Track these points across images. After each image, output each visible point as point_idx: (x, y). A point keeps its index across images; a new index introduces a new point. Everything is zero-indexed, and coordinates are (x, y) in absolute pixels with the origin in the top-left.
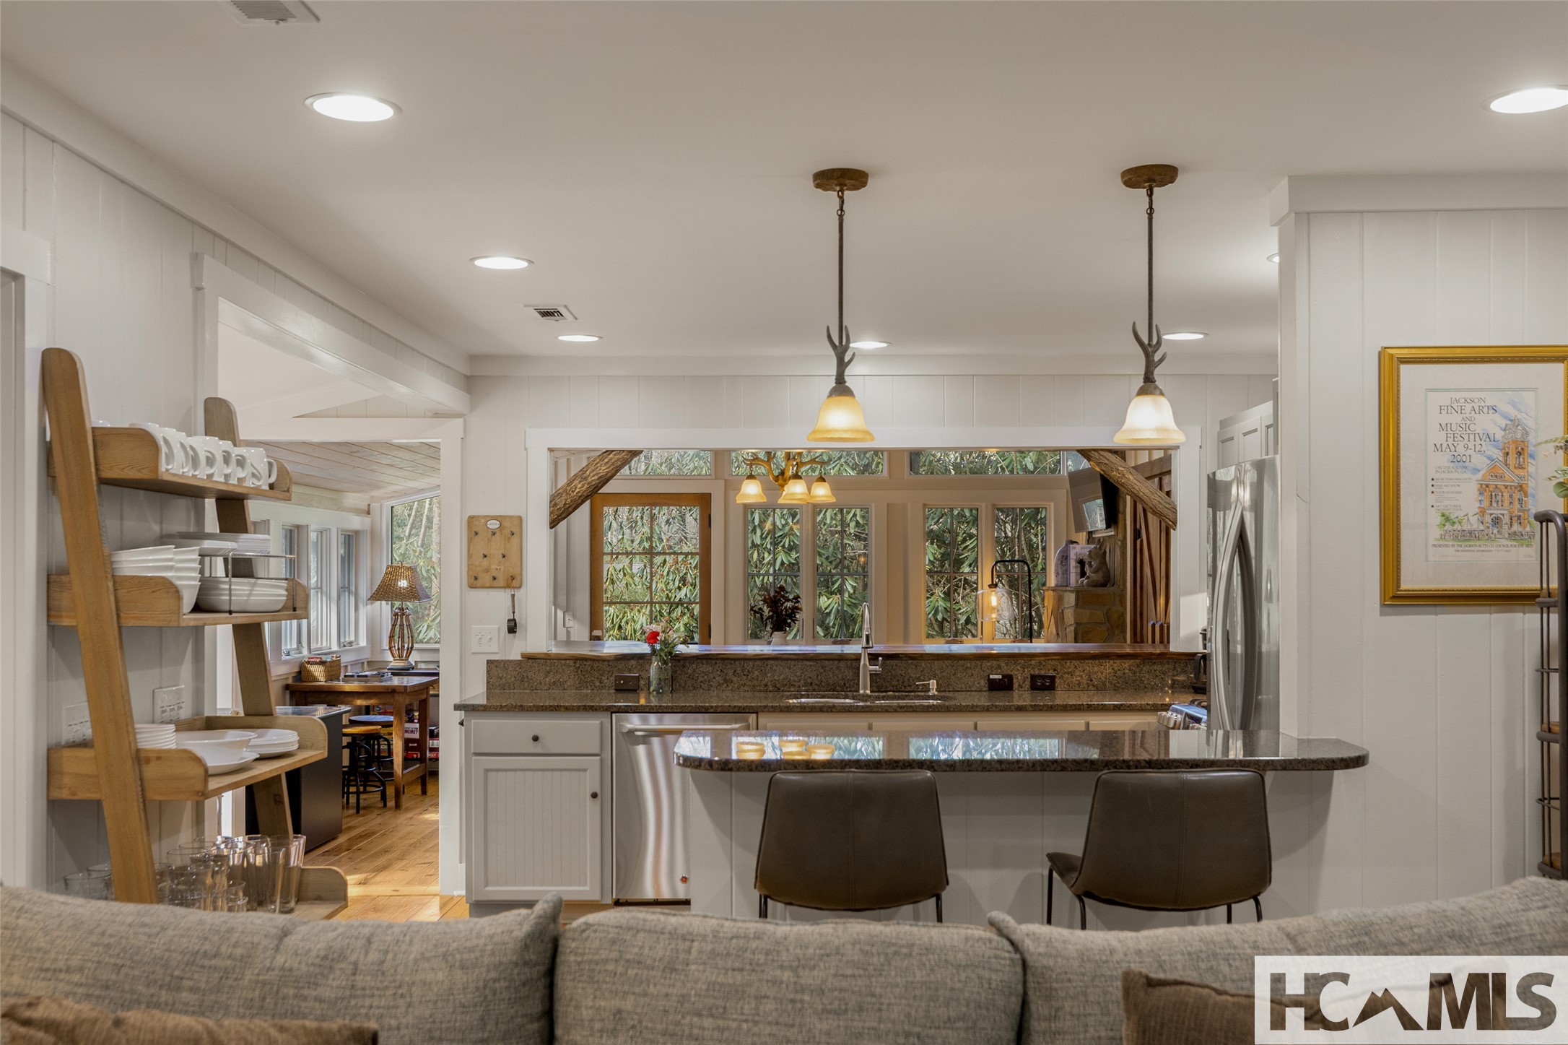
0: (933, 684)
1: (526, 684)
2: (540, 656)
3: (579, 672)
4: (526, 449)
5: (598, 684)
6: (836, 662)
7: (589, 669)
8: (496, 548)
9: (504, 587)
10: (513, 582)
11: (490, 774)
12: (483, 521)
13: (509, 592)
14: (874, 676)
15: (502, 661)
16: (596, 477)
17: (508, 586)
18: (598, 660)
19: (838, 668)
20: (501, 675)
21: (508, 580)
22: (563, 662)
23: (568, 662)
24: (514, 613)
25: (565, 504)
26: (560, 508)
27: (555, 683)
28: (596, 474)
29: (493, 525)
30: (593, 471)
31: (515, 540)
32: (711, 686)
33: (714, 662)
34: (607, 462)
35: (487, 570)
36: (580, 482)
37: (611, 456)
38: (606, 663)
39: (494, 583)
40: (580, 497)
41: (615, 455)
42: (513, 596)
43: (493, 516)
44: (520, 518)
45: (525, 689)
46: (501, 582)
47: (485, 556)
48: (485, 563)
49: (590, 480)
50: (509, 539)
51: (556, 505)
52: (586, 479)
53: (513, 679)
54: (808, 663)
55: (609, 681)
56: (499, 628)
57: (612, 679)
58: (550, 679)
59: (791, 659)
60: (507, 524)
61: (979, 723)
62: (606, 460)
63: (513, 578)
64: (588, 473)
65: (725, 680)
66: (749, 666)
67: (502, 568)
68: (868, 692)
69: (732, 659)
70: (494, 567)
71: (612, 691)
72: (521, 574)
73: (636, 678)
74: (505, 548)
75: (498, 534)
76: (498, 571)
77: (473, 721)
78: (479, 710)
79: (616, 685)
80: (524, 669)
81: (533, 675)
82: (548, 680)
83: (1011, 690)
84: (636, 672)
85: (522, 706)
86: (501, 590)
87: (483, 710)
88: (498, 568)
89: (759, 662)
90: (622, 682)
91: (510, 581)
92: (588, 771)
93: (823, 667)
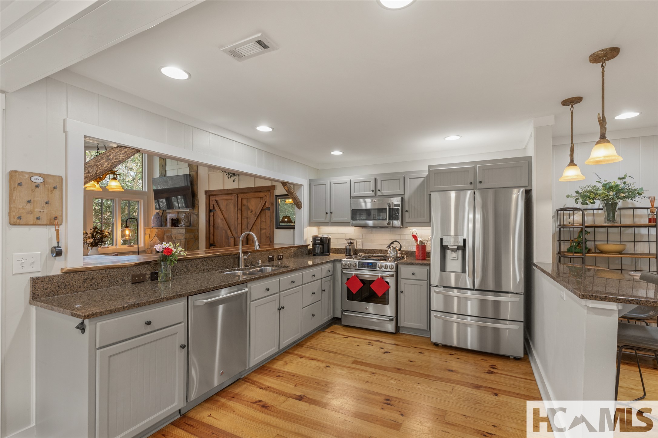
0: (260, 261)
1: (68, 290)
2: (79, 270)
3: (109, 276)
4: (65, 131)
5: (121, 282)
6: (228, 256)
7: (115, 274)
8: (40, 196)
9: (46, 225)
10: (55, 221)
11: (112, 358)
12: (27, 176)
13: (53, 229)
14: (245, 259)
15: (47, 277)
16: (117, 160)
17: (51, 224)
18: (121, 268)
19: (229, 258)
20: (46, 287)
21: (50, 220)
22: (97, 271)
23: (101, 271)
24: (58, 242)
25: (96, 173)
26: (92, 175)
27: (91, 285)
28: (117, 159)
29: (37, 180)
30: (115, 156)
31: (56, 192)
32: (181, 273)
33: (183, 261)
34: (124, 153)
35: (31, 212)
36: (106, 161)
37: (126, 150)
38: (126, 269)
39: (37, 222)
40: (106, 170)
41: (128, 150)
42: (58, 231)
43: (37, 174)
44: (61, 178)
45: (68, 293)
46: (45, 220)
47: (29, 202)
48: (29, 207)
49: (113, 161)
50: (51, 191)
51: (89, 172)
52: (110, 160)
53: (57, 288)
54: (219, 258)
55: (128, 279)
56: (41, 254)
57: (130, 277)
58: (88, 283)
59: (213, 257)
60: (50, 180)
62: (123, 152)
63: (55, 218)
64: (111, 156)
65: (188, 270)
66: (197, 262)
67: (45, 211)
68: (243, 267)
69: (190, 259)
70: (37, 210)
71: (130, 284)
72: (62, 216)
73: (144, 275)
74: (48, 197)
75: (41, 187)
76: (42, 213)
77: (98, 324)
78: (106, 314)
79: (132, 280)
80: (67, 280)
81: (74, 283)
82: (86, 284)
83: (274, 261)
84: (144, 272)
85: (139, 303)
86: (45, 227)
87: (109, 314)
88: (42, 211)
89: (201, 260)
90: (137, 278)
91: (52, 221)
92: (178, 334)
93: (224, 259)
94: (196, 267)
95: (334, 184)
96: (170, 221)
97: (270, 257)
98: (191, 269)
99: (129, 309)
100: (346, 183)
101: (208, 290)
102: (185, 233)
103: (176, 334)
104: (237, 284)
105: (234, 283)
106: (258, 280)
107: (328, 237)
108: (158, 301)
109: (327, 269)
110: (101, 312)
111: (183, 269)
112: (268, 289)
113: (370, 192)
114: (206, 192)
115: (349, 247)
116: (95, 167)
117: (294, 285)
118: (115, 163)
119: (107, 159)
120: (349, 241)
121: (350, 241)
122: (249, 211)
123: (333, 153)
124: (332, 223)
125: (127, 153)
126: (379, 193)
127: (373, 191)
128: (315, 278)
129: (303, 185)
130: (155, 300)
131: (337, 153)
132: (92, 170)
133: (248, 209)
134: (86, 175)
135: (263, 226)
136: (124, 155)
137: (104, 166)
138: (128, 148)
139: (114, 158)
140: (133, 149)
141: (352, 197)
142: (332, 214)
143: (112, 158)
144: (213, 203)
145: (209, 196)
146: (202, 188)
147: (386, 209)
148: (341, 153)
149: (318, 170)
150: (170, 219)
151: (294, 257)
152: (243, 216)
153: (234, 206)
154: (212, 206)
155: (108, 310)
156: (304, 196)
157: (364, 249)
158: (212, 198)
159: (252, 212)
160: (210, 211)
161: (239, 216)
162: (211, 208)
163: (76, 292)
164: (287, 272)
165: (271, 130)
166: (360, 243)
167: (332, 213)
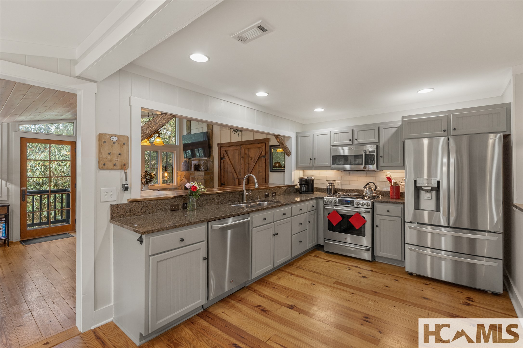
0: (258, 197)
1: (132, 214)
2: (139, 201)
3: (156, 205)
4: (130, 105)
5: (164, 209)
6: (235, 193)
7: (160, 204)
8: (116, 150)
9: (119, 169)
10: (124, 167)
11: (159, 263)
12: (108, 136)
13: (123, 172)
14: (247, 195)
15: (120, 204)
16: (161, 124)
17: (122, 169)
18: (164, 199)
19: (236, 195)
20: (119, 211)
21: (121, 166)
22: (149, 202)
23: (151, 201)
24: (126, 181)
25: (148, 133)
26: (146, 135)
27: (145, 211)
29: (114, 139)
30: (160, 121)
31: (125, 147)
32: (203, 205)
33: (204, 196)
34: (166, 118)
35: (111, 161)
36: (154, 125)
37: (167, 116)
38: (167, 200)
39: (114, 168)
40: (154, 131)
41: (168, 116)
42: (126, 173)
43: (114, 135)
44: (127, 137)
45: (132, 216)
46: (118, 166)
47: (109, 154)
48: (109, 157)
49: (159, 124)
50: (122, 146)
51: (144, 133)
52: (157, 123)
53: (125, 212)
54: (229, 194)
55: (168, 207)
56: (116, 189)
59: (225, 193)
60: (121, 139)
61: (292, 207)
62: (165, 117)
63: (125, 165)
64: (158, 121)
65: (207, 202)
66: (213, 196)
67: (119, 160)
68: (246, 201)
69: (209, 195)
70: (114, 159)
71: (169, 212)
72: (128, 163)
73: (178, 205)
74: (120, 150)
75: (116, 143)
76: (117, 161)
77: (150, 238)
78: (155, 232)
79: (171, 209)
80: (131, 207)
81: (135, 209)
82: (142, 210)
83: (269, 197)
84: (178, 203)
85: (176, 225)
86: (119, 170)
87: (157, 232)
88: (117, 160)
89: (216, 195)
90: (174, 207)
91: (123, 166)
92: (201, 249)
93: (232, 195)
94: (212, 200)
95: (317, 135)
96: (193, 166)
97: (266, 194)
98: (210, 201)
99: (169, 229)
100: (327, 134)
101: (222, 218)
102: (204, 175)
103: (200, 249)
104: (242, 214)
105: (240, 213)
106: (257, 212)
107: (312, 179)
108: (188, 224)
109: (311, 205)
110: (152, 230)
111: (204, 202)
112: (265, 219)
113: (348, 141)
114: (218, 144)
115: (330, 187)
116: (148, 129)
117: (285, 217)
118: (160, 126)
119: (155, 123)
120: (329, 182)
121: (331, 182)
122: (250, 159)
123: (315, 110)
124: (315, 167)
125: (168, 118)
126: (356, 142)
127: (350, 140)
128: (301, 212)
129: (291, 137)
130: (186, 224)
131: (319, 110)
132: (146, 131)
133: (249, 156)
134: (142, 134)
135: (261, 170)
136: (166, 120)
137: (153, 128)
138: (168, 115)
139: (159, 122)
140: (171, 115)
141: (332, 146)
142: (316, 161)
143: (158, 122)
144: (223, 152)
145: (221, 147)
146: (216, 141)
147: (362, 155)
148: (323, 110)
149: (303, 124)
150: (194, 165)
151: (285, 194)
152: (245, 162)
153: (239, 154)
154: (222, 155)
155: (157, 229)
156: (292, 146)
157: (343, 189)
158: (223, 149)
159: (251, 159)
160: (221, 158)
161: (242, 162)
162: (222, 157)
163: (137, 215)
164: (280, 206)
165: (267, 95)
166: (339, 184)
167: (315, 159)
